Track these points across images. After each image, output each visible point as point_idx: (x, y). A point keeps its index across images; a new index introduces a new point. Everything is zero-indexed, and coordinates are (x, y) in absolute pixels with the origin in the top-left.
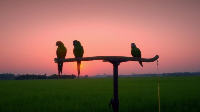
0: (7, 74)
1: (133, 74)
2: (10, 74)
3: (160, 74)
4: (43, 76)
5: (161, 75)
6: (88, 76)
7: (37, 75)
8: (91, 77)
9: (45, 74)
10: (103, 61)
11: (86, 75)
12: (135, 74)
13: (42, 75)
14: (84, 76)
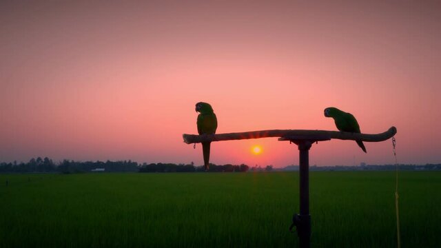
0: (125, 162)
1: (363, 164)
2: (130, 162)
3: (421, 166)
4: (188, 166)
5: (422, 168)
6: (273, 168)
7: (178, 164)
8: (278, 169)
9: (193, 163)
10: (279, 140)
11: (268, 166)
12: (367, 164)
13: (186, 164)
14: (265, 167)
